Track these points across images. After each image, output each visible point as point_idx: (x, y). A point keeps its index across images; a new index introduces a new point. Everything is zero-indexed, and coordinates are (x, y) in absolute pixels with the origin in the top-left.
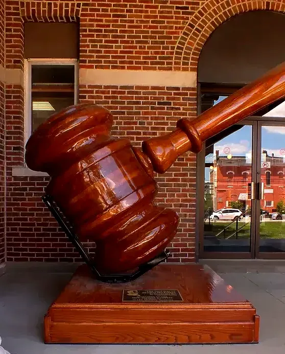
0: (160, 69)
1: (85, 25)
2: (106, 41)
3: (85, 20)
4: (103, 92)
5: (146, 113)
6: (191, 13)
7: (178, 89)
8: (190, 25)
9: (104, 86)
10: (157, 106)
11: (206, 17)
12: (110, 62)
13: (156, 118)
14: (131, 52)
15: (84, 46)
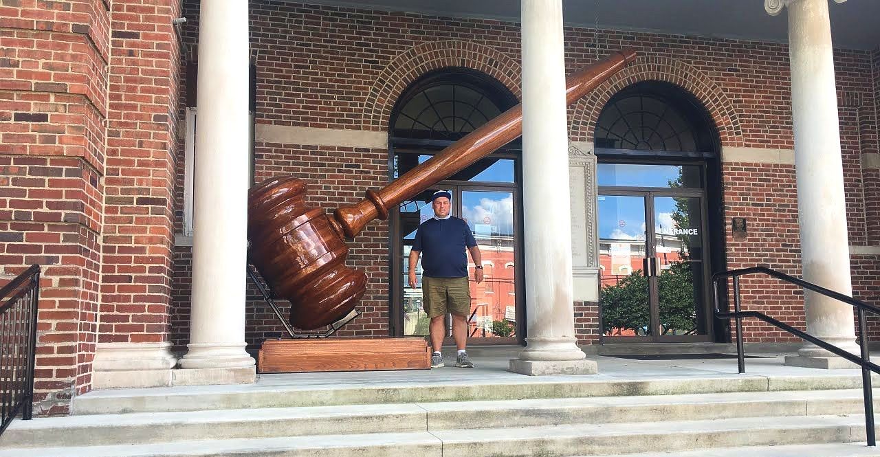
0: (348, 128)
1: (261, 75)
2: (287, 94)
3: (263, 69)
4: (283, 152)
5: (332, 177)
6: (382, 68)
7: (367, 150)
8: (380, 80)
9: (285, 145)
10: (344, 168)
11: (397, 73)
12: (290, 118)
13: (343, 183)
14: (316, 108)
15: (262, 99)
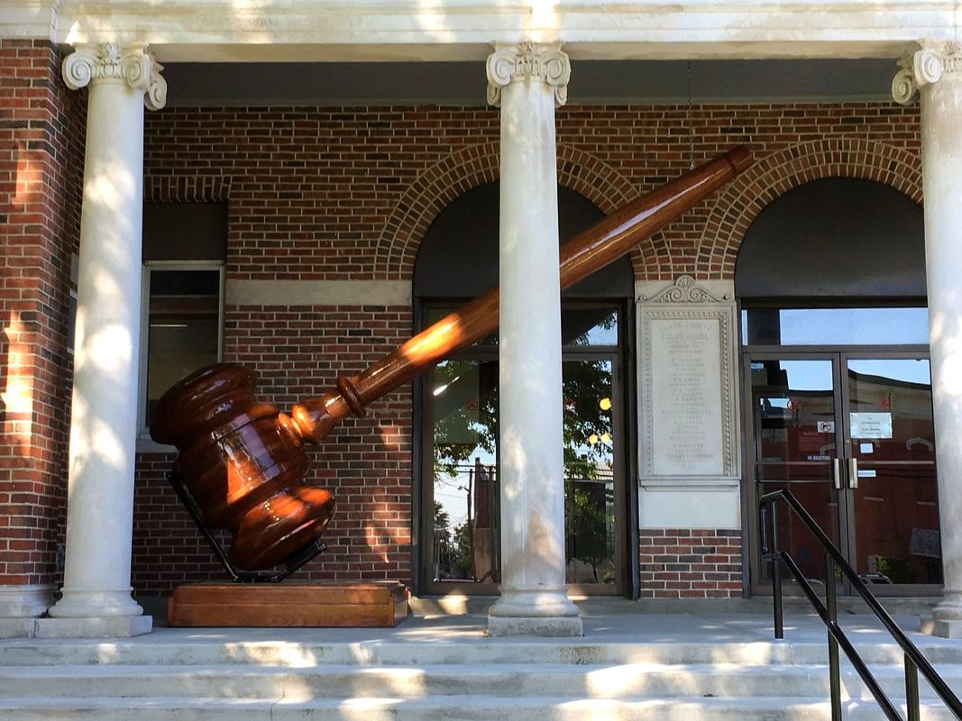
0: (353, 277)
1: (235, 211)
2: (269, 236)
3: (237, 203)
4: (263, 317)
5: (330, 349)
6: (402, 188)
7: (381, 308)
8: (401, 206)
9: (265, 307)
10: (348, 337)
11: (427, 193)
12: (274, 268)
13: (347, 357)
14: (308, 252)
15: (235, 244)
